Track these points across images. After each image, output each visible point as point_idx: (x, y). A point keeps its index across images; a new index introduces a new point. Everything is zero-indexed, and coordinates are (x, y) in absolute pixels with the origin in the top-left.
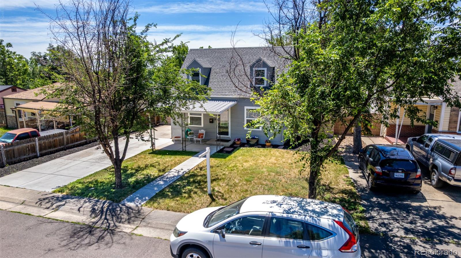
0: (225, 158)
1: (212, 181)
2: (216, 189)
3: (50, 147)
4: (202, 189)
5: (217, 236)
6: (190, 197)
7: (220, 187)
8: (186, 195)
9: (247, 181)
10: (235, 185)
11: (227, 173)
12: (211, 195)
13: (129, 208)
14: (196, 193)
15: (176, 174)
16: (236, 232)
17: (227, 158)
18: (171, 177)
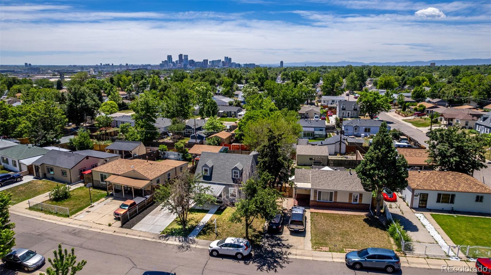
0: (220, 214)
1: (217, 227)
2: (218, 231)
4: (213, 231)
5: (220, 248)
6: (209, 235)
7: (219, 230)
8: (208, 234)
9: (229, 227)
10: (225, 229)
11: (222, 223)
12: (217, 234)
13: (191, 239)
14: (211, 233)
15: (203, 224)
16: (224, 247)
17: (222, 214)
18: (201, 226)
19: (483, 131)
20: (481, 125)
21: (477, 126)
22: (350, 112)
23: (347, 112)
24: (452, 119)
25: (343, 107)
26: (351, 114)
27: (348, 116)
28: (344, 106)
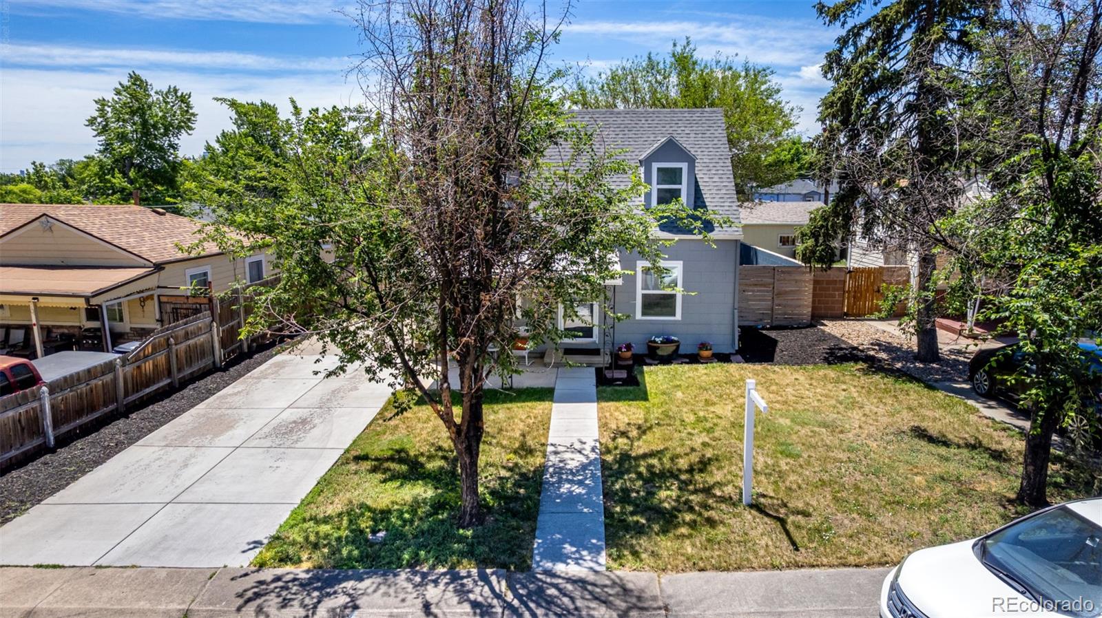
3: (79, 413)
13: (579, 582)
15: (581, 458)
18: (581, 470)
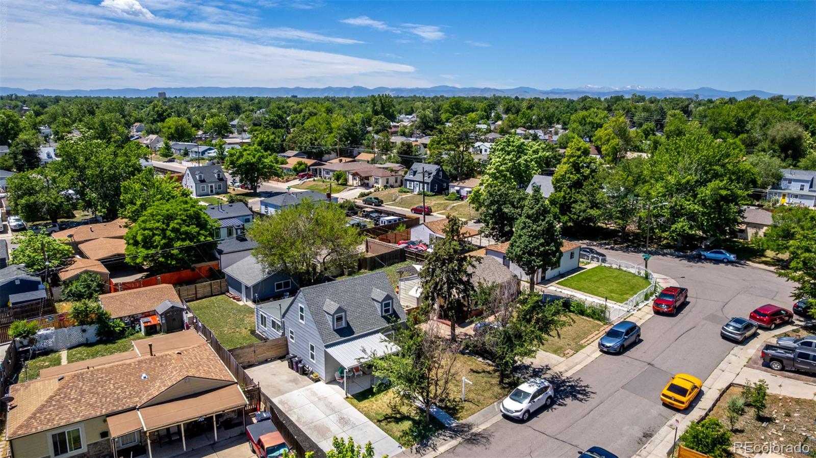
19: (418, 188)
20: (414, 181)
21: (408, 182)
22: (213, 185)
23: (209, 185)
24: (367, 178)
25: (200, 177)
26: (216, 189)
27: (212, 191)
28: (203, 175)
